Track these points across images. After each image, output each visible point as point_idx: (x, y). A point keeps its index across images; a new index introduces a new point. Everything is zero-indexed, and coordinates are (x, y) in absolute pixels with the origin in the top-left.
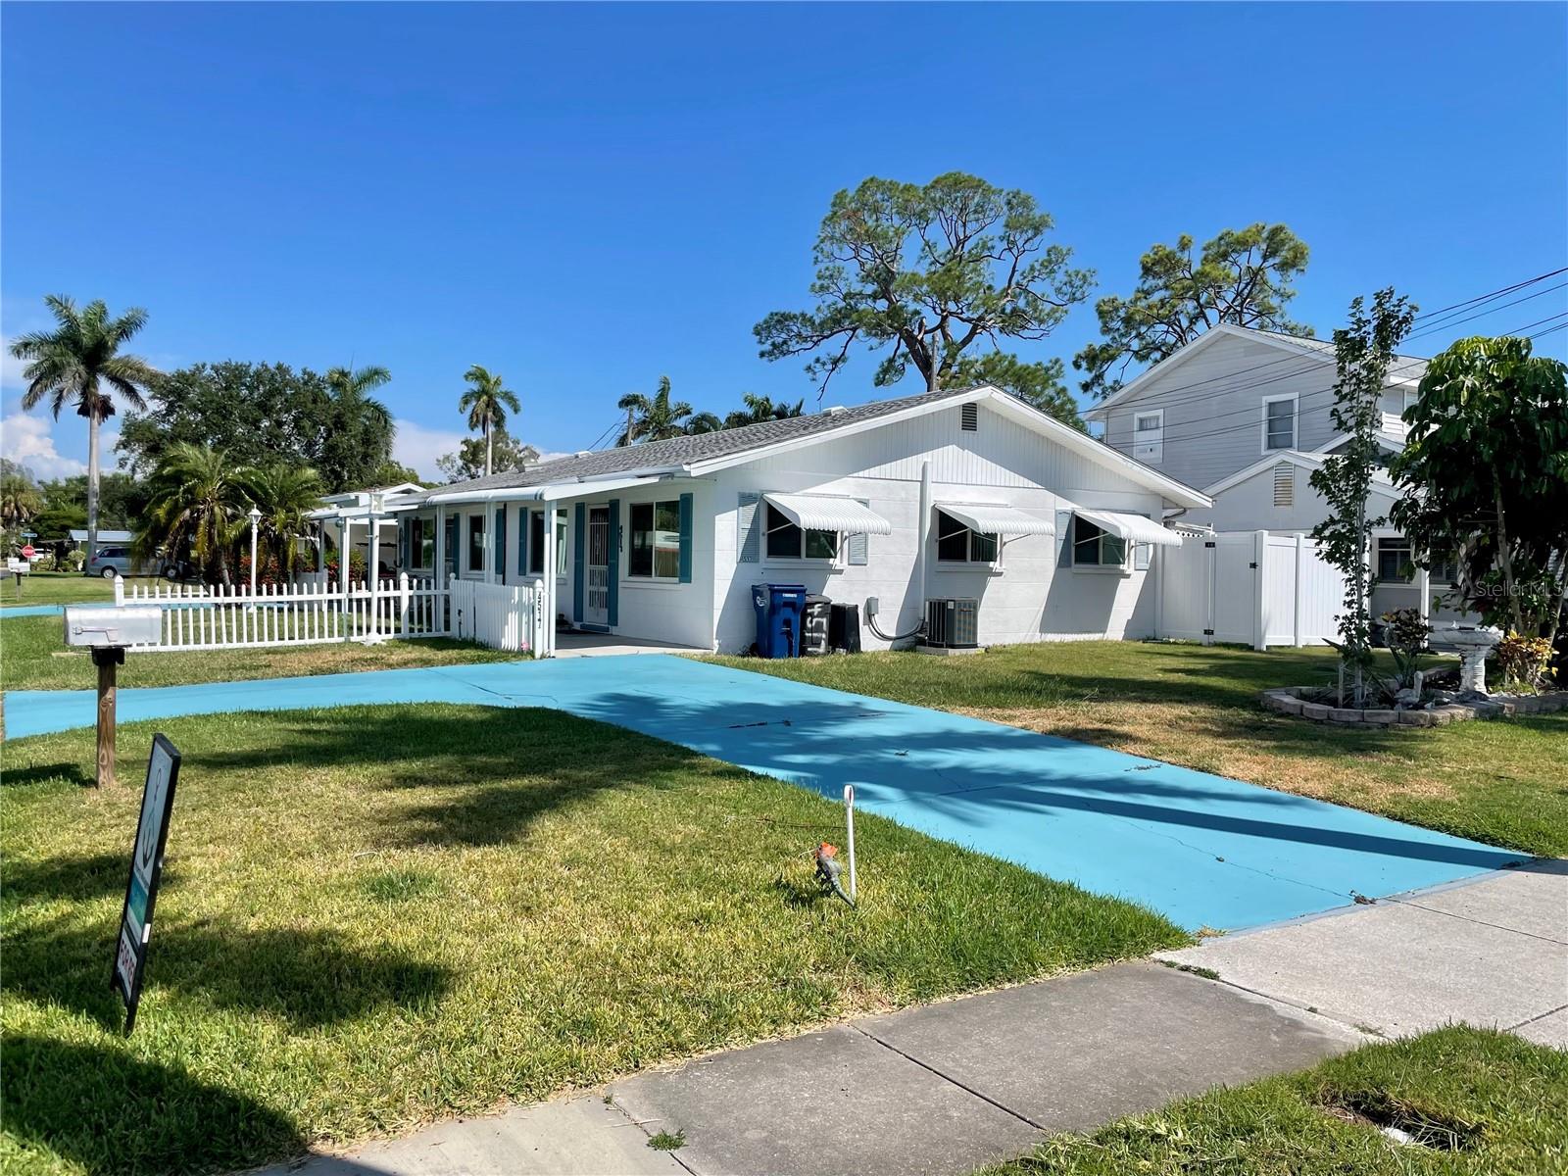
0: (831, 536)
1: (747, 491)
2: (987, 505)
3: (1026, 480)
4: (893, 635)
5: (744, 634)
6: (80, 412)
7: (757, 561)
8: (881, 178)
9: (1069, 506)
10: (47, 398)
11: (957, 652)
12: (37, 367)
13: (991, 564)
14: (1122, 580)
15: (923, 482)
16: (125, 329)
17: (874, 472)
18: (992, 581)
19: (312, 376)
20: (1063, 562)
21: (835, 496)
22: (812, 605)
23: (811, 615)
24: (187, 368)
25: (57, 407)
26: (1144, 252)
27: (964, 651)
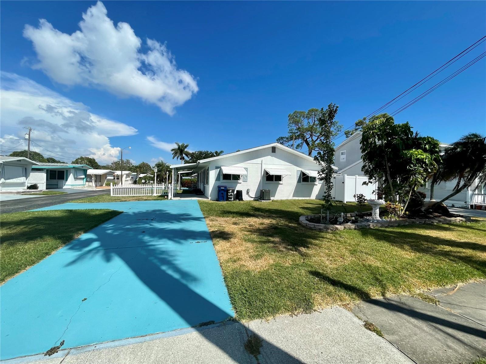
0: (239, 176)
1: (218, 166)
2: (278, 169)
3: (289, 163)
4: (254, 197)
5: (216, 197)
6: (180, 159)
7: (220, 181)
8: (298, 111)
9: (300, 169)
10: (176, 157)
11: (264, 201)
12: (174, 153)
13: (280, 182)
14: (315, 186)
15: (262, 164)
16: (186, 147)
17: (249, 162)
18: (280, 186)
19: (212, 152)
20: (299, 181)
21: (239, 167)
22: (230, 190)
23: (229, 192)
24: (194, 152)
25: (177, 158)
26: (357, 121)
27: (266, 201)
